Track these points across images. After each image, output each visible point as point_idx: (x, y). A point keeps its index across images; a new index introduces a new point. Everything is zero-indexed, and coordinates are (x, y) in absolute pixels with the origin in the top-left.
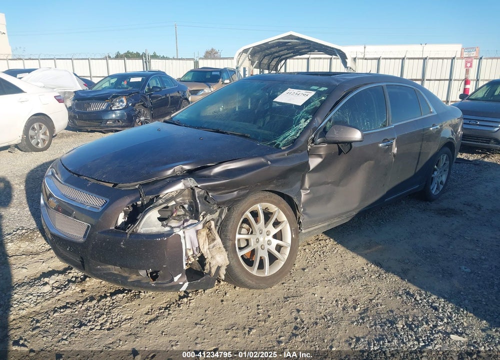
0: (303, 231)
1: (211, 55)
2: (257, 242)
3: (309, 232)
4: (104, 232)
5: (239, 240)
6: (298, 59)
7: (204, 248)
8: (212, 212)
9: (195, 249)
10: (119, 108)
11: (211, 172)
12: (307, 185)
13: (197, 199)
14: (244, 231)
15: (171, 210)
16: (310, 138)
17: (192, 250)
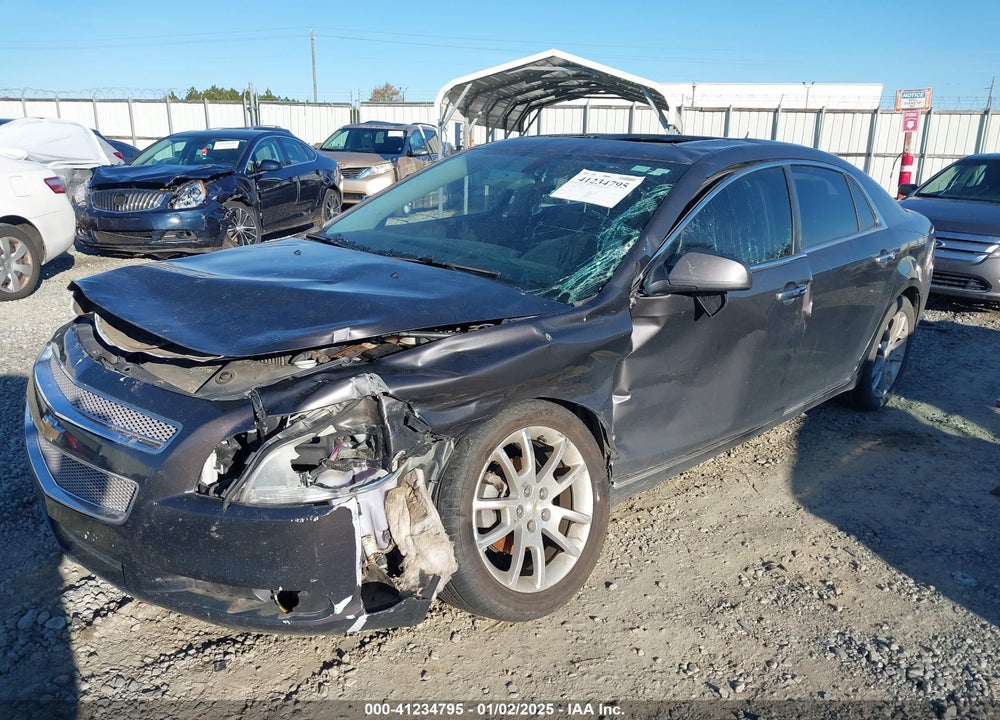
0: (615, 486)
1: (384, 96)
2: (520, 515)
3: (628, 487)
4: (172, 502)
5: (479, 512)
6: (564, 107)
7: (399, 531)
8: (420, 451)
9: (380, 534)
10: (188, 206)
11: (417, 359)
12: (624, 384)
13: (386, 422)
14: (490, 490)
15: (324, 448)
16: (634, 282)
17: (373, 537)
